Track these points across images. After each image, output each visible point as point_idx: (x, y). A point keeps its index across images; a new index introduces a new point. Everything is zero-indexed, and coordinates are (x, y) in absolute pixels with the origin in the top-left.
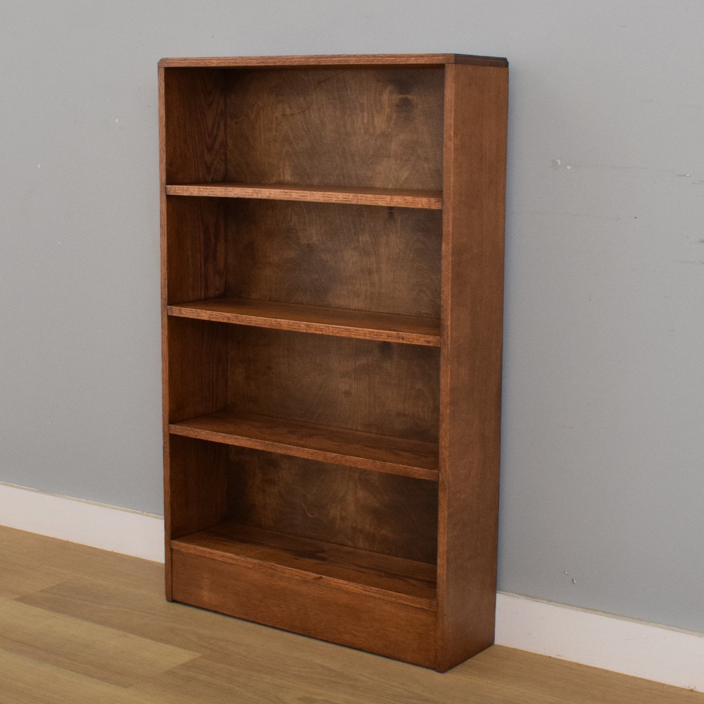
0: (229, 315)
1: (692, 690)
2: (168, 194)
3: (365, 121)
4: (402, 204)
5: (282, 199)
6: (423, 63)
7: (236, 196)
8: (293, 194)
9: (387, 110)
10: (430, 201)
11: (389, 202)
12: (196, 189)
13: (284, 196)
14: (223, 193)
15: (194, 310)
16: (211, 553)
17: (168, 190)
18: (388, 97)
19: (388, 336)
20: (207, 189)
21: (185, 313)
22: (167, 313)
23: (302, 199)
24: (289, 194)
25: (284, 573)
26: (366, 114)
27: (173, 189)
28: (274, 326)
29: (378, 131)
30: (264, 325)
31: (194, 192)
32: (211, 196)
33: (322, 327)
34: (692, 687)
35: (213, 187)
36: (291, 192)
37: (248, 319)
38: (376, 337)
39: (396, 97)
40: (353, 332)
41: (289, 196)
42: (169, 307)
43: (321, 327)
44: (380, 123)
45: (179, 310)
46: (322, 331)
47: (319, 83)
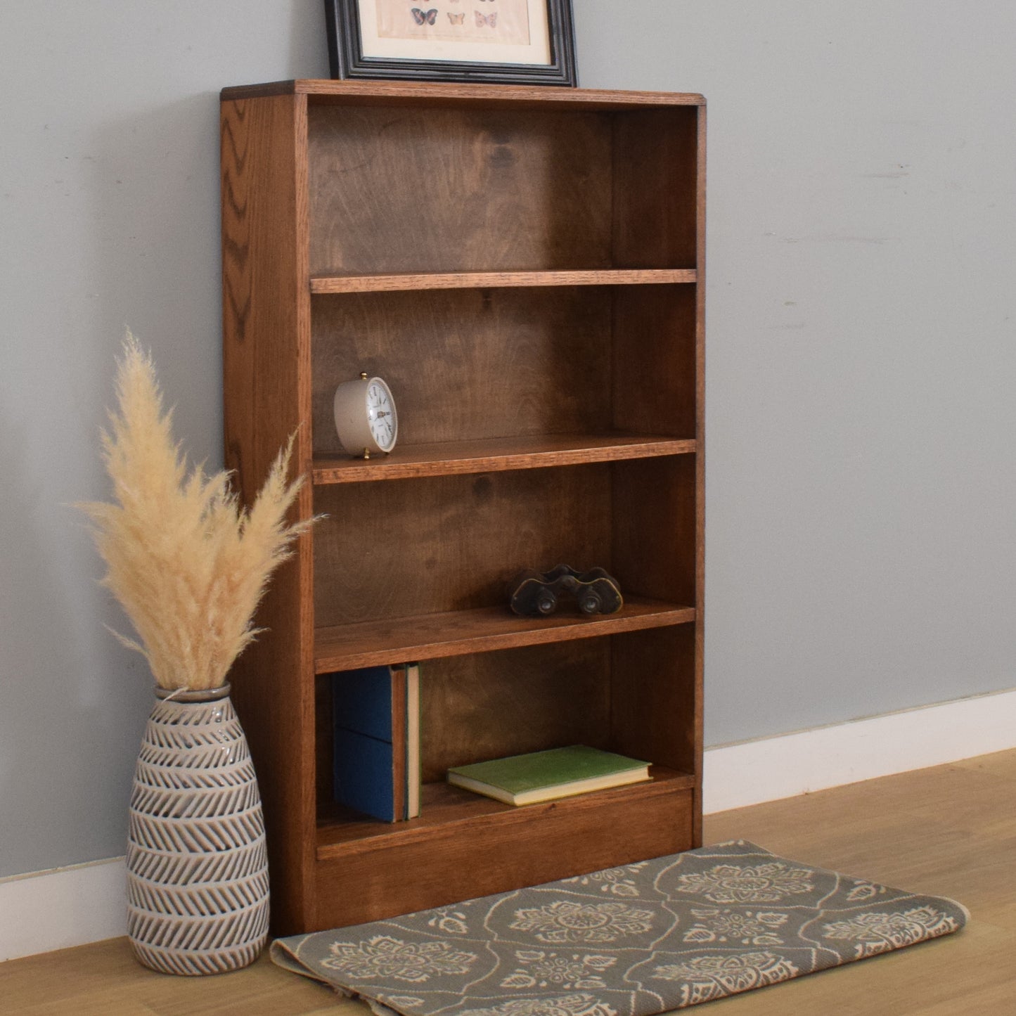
0: (418, 465)
1: (806, 794)
2: (314, 292)
3: (452, 179)
4: (650, 280)
5: (498, 285)
6: (673, 103)
7: (428, 288)
8: (513, 277)
9: (480, 163)
10: (682, 274)
11: (635, 279)
12: (363, 282)
13: (502, 281)
14: (407, 285)
15: (361, 468)
16: (386, 840)
17: (314, 287)
18: (482, 148)
19: (636, 451)
20: (381, 279)
21: (343, 476)
22: (313, 482)
23: (526, 284)
24: (507, 277)
25: (501, 821)
26: (451, 170)
27: (323, 284)
28: (486, 468)
29: (468, 194)
30: (472, 469)
31: (359, 287)
32: (388, 289)
33: (554, 456)
34: (806, 791)
35: (391, 277)
36: (510, 276)
37: (447, 466)
38: (621, 455)
39: (491, 148)
40: (593, 454)
41: (507, 281)
42: (315, 471)
43: (551, 457)
44: (471, 181)
45: (335, 473)
46: (553, 461)
47: (385, 127)
